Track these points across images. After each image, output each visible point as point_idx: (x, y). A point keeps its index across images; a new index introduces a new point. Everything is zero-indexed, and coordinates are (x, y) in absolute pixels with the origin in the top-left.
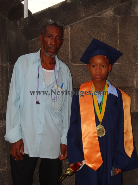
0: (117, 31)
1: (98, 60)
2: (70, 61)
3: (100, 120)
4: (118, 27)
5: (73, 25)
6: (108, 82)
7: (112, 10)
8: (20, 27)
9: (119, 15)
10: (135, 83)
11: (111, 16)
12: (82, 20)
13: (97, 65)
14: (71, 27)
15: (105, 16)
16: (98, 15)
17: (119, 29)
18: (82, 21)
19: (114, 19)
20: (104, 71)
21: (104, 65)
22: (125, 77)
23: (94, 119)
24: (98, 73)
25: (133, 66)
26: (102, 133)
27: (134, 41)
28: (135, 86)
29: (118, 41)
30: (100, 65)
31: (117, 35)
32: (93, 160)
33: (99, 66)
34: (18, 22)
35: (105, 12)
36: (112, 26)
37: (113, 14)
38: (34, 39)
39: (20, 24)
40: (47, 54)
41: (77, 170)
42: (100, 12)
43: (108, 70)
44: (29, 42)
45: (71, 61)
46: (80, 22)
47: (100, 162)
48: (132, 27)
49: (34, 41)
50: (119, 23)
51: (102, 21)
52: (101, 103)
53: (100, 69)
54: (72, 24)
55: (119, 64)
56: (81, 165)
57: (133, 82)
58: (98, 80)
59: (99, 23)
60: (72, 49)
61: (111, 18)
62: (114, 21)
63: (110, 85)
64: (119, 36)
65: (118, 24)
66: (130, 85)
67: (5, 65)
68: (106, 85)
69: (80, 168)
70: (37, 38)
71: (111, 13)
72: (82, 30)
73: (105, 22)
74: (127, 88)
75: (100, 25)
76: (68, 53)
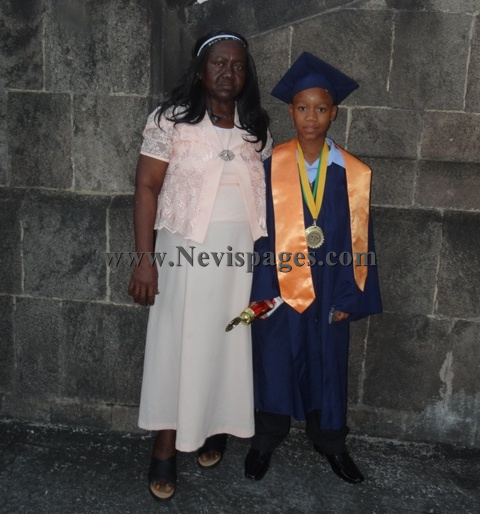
0: (389, 40)
3: (315, 215)
4: (393, 32)
5: (300, 23)
6: (328, 141)
9: (397, 9)
11: (380, 9)
12: (320, 14)
13: (308, 107)
14: (296, 26)
15: (368, 8)
16: (352, 6)
17: (394, 38)
19: (387, 16)
20: (322, 119)
21: (323, 106)
23: (302, 212)
25: (418, 115)
26: (317, 241)
30: (316, 107)
33: (312, 109)
36: (381, 30)
37: (385, 4)
41: (263, 317)
43: (330, 117)
46: (314, 19)
47: (310, 296)
48: (422, 35)
50: (396, 25)
51: (361, 18)
54: (297, 22)
58: (309, 136)
59: (354, 22)
61: (380, 13)
62: (385, 20)
63: (333, 147)
65: (394, 28)
68: (325, 148)
71: (382, 4)
73: (367, 20)
75: (356, 27)
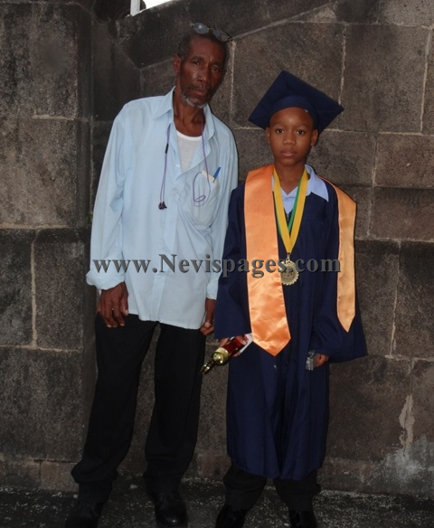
0: (340, 56)
1: (290, 118)
2: (231, 120)
3: (289, 248)
4: (344, 48)
5: (244, 38)
7: (332, 8)
8: (121, 36)
9: (349, 22)
10: (375, 175)
11: (329, 22)
12: (265, 28)
13: (286, 128)
14: (239, 41)
15: (316, 21)
16: (300, 19)
17: (345, 54)
18: (264, 30)
19: (336, 30)
20: (301, 142)
21: (302, 128)
22: (353, 162)
24: (289, 147)
25: (372, 138)
26: (291, 276)
27: (377, 82)
28: (374, 182)
29: (343, 79)
30: (294, 128)
31: (340, 66)
32: (269, 334)
33: (290, 131)
34: (117, 23)
35: (317, 12)
36: (331, 45)
37: (335, 17)
38: (153, 66)
39: (121, 30)
40: (187, 100)
41: (236, 355)
42: (305, 11)
43: (310, 141)
44: (141, 70)
45: (234, 119)
48: (375, 50)
49: (152, 69)
50: (347, 40)
51: (310, 32)
52: (291, 213)
53: (294, 138)
55: (340, 131)
56: (244, 343)
57: (368, 173)
58: (287, 161)
59: (301, 37)
60: (237, 91)
61: (330, 26)
62: (335, 34)
63: (313, 174)
64: (344, 68)
65: (345, 42)
66: (363, 179)
67: (85, 120)
68: (305, 175)
69: (242, 351)
70: (160, 63)
71: (331, 16)
72: (262, 51)
73: (315, 34)
74: (354, 185)
75: (304, 42)
76: (229, 101)
